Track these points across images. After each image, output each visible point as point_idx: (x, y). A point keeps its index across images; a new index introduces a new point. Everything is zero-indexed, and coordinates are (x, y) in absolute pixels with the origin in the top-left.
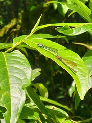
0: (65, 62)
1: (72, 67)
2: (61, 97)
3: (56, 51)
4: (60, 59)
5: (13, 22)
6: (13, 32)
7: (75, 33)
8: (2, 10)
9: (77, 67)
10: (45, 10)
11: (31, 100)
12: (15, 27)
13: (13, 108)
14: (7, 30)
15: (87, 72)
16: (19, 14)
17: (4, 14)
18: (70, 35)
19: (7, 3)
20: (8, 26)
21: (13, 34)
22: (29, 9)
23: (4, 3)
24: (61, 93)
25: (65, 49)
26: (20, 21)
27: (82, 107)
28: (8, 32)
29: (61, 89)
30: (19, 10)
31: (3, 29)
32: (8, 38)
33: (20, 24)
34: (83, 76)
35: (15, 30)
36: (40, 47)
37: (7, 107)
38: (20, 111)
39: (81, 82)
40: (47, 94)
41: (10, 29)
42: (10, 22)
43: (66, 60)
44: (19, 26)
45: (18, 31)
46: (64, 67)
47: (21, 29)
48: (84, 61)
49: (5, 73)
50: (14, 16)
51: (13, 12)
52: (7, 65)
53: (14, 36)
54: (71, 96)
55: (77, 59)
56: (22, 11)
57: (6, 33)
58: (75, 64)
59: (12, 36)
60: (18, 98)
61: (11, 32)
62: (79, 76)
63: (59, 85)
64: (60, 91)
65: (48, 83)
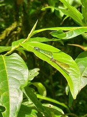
0: (59, 64)
1: (65, 68)
2: (60, 94)
3: (51, 53)
4: (55, 61)
5: (14, 25)
6: (14, 34)
7: (68, 37)
8: (4, 13)
9: (70, 68)
10: (44, 14)
11: (29, 99)
12: (16, 29)
13: (11, 108)
14: (9, 33)
15: (79, 73)
16: (20, 17)
17: (6, 17)
18: (64, 38)
19: (8, 8)
20: (10, 29)
21: (14, 36)
22: (29, 12)
23: (6, 7)
24: (60, 90)
25: (60, 52)
26: (21, 24)
27: (80, 103)
28: (9, 35)
29: (59, 86)
30: (19, 13)
31: (5, 32)
32: (10, 40)
33: (20, 27)
34: (76, 77)
35: (15, 32)
36: (36, 50)
37: (6, 106)
38: (18, 110)
39: (74, 82)
40: (45, 93)
41: (12, 32)
42: (11, 25)
43: (60, 62)
44: (19, 29)
45: (19, 33)
46: (58, 69)
47: (21, 31)
48: (77, 62)
49: (4, 74)
50: (15, 20)
51: (14, 16)
52: (6, 67)
53: (15, 38)
54: (67, 94)
55: (70, 61)
56: (22, 15)
57: (7, 35)
58: (68, 66)
59: (13, 38)
60: (16, 98)
61: (12, 34)
62: (72, 77)
63: (58, 83)
64: (59, 89)
65: (47, 81)
